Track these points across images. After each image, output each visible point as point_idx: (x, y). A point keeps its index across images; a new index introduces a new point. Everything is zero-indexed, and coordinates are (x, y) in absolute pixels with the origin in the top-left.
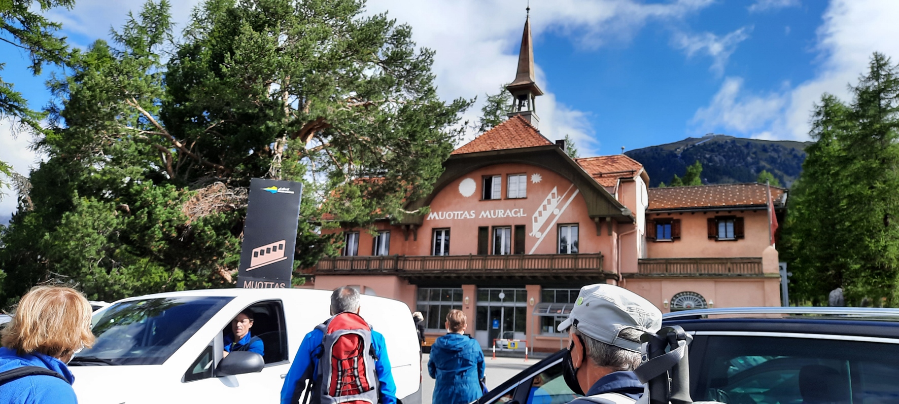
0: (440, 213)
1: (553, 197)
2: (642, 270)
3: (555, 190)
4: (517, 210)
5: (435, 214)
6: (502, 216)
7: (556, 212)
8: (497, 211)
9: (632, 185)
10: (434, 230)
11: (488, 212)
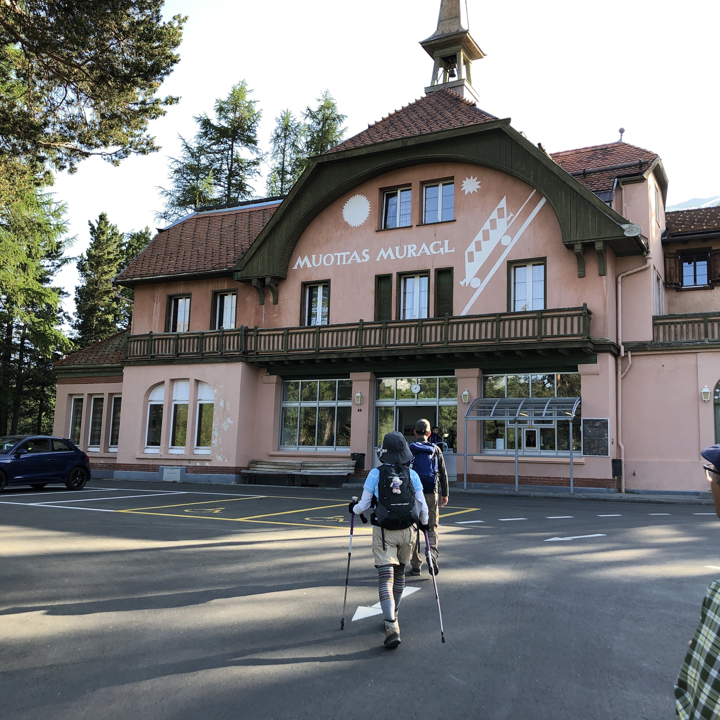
0: (314, 256)
1: (501, 216)
2: (661, 335)
3: (503, 203)
4: (440, 243)
5: (306, 259)
6: (414, 255)
7: (506, 241)
8: (405, 247)
9: (639, 187)
10: (304, 285)
11: (390, 251)
